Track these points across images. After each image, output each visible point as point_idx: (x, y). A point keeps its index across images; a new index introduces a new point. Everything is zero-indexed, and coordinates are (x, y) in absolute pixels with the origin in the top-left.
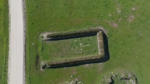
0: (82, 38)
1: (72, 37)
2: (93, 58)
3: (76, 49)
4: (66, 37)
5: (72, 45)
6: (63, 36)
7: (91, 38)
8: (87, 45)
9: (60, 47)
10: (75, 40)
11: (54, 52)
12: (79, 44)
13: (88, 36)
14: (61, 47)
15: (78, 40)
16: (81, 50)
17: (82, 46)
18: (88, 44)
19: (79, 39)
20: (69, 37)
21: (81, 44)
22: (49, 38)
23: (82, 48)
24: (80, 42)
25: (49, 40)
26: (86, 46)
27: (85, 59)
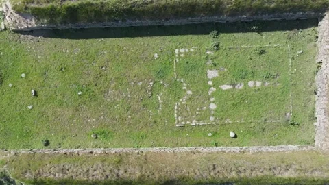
0: (226, 39)
1: (167, 24)
2: (286, 175)
3: (183, 100)
4: (129, 23)
5: (160, 74)
6: (109, 13)
7: (275, 41)
8: (251, 84)
9: (92, 77)
10: (185, 47)
11: (61, 104)
12: (203, 73)
13: (259, 31)
14: (99, 76)
15: (200, 44)
16: (213, 106)
17: (217, 83)
18: (254, 76)
19: (207, 41)
20: (148, 22)
21: (212, 74)
22: (33, 23)
23: (220, 94)
24: (210, 63)
25: (31, 32)
26: (240, 86)
27: (234, 175)
